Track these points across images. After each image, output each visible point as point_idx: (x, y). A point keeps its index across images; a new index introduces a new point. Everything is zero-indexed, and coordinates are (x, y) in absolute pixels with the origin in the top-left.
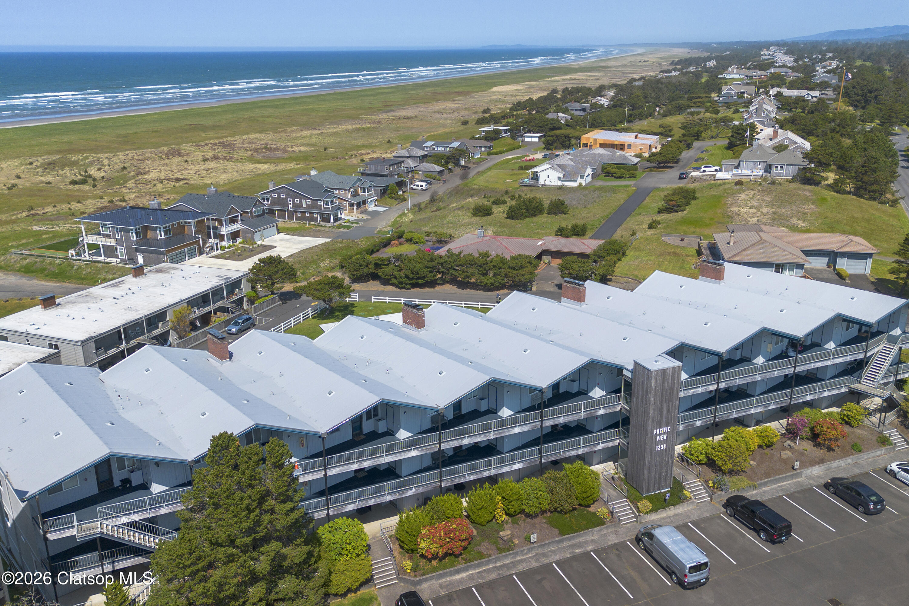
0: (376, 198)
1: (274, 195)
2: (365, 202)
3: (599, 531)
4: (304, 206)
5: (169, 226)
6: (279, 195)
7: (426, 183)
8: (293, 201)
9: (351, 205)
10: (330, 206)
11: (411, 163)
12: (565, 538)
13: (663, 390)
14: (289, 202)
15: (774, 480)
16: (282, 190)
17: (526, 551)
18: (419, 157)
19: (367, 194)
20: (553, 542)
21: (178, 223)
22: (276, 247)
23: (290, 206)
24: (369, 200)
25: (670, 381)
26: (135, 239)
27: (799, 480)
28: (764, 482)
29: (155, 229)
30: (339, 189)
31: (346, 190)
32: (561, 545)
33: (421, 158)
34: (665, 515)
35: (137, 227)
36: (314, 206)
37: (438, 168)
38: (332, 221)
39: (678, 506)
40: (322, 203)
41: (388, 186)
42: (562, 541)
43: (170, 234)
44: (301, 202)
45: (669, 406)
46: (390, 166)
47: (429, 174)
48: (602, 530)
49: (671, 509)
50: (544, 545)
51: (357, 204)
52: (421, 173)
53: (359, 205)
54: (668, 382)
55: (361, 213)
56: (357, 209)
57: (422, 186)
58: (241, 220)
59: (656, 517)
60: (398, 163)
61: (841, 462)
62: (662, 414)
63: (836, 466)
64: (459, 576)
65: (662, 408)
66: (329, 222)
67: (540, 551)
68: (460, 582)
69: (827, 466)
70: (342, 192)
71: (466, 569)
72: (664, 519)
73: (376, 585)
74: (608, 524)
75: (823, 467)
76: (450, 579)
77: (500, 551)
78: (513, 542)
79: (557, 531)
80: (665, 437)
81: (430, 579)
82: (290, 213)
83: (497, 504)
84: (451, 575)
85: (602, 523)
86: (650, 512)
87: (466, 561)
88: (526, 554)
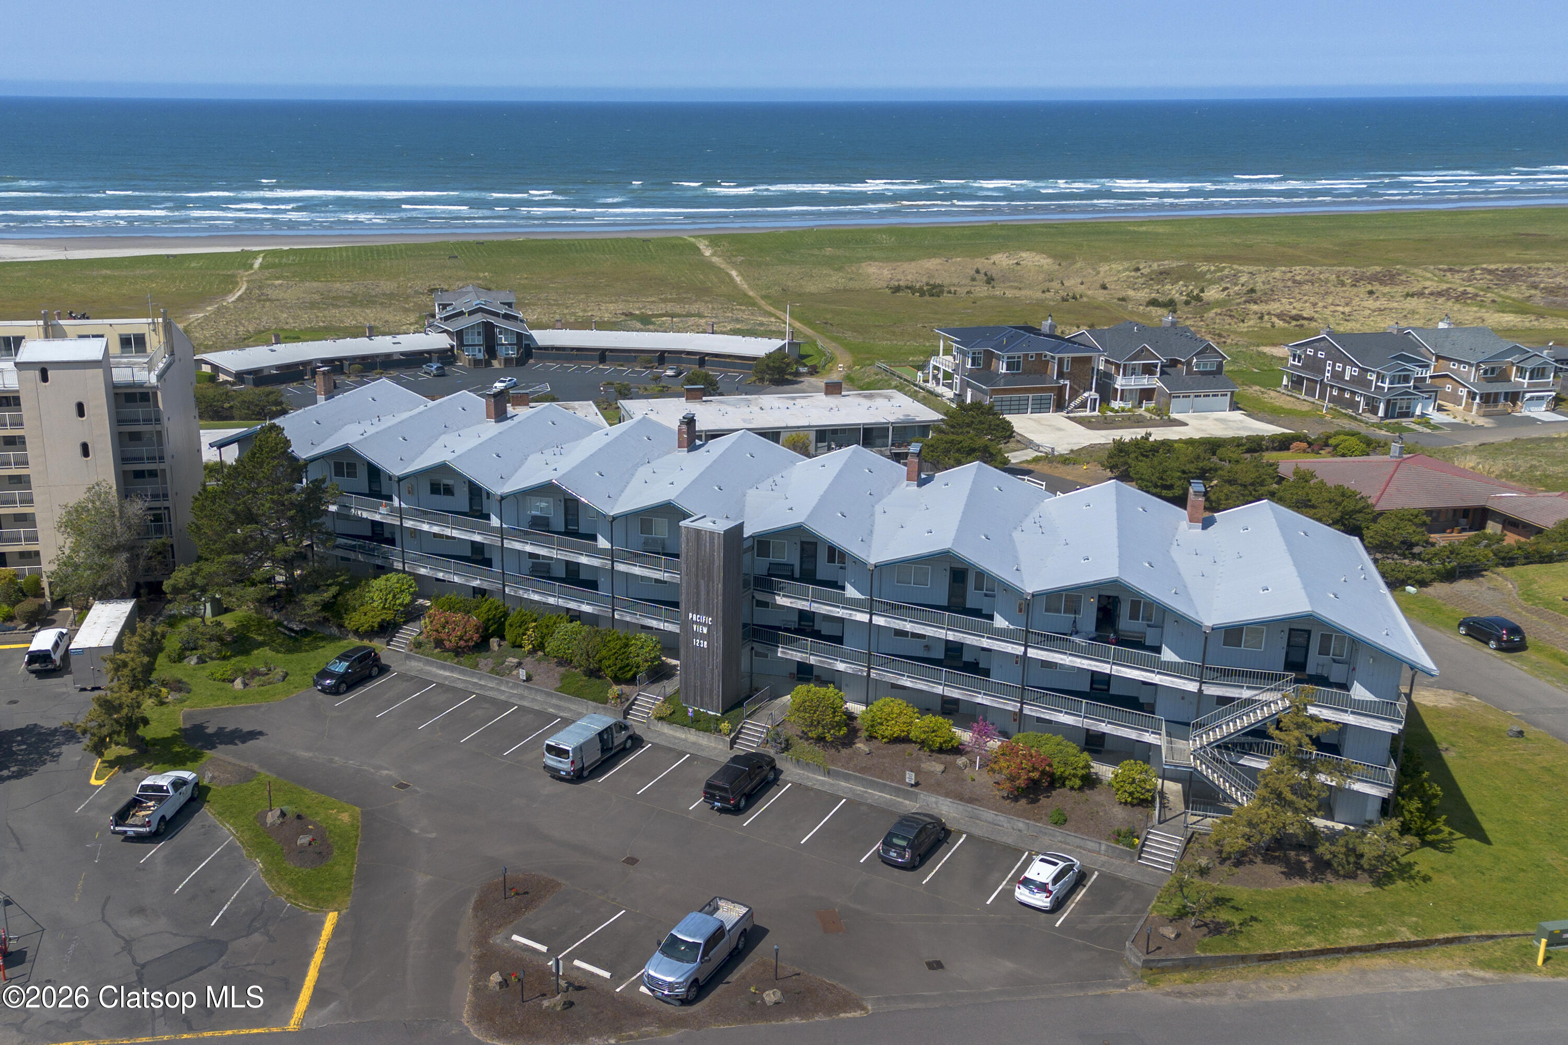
0: (1555, 394)
1: (1310, 352)
2: (1513, 397)
3: (595, 707)
4: (1347, 378)
5: (1019, 357)
6: (1316, 352)
8: (1334, 366)
10: (1386, 386)
12: (555, 694)
14: (1328, 368)
15: (865, 780)
16: (1322, 344)
17: (511, 684)
19: (1527, 381)
20: (542, 691)
21: (1040, 355)
23: (1327, 374)
24: (1529, 395)
25: (708, 550)
26: (969, 366)
29: (999, 358)
30: (1460, 362)
31: (1470, 365)
32: (549, 700)
34: (683, 736)
35: (977, 349)
36: (1361, 381)
38: (1381, 413)
39: (701, 734)
40: (1374, 377)
42: (549, 694)
43: (1018, 369)
44: (1344, 370)
45: (708, 586)
48: (598, 707)
49: (690, 732)
50: (531, 688)
51: (1484, 397)
53: (1491, 399)
54: (705, 551)
56: (1481, 406)
58: (1163, 373)
59: (671, 732)
61: (1002, 819)
62: (698, 594)
63: (990, 820)
64: (441, 672)
65: (698, 586)
66: (1376, 413)
67: (526, 693)
68: (436, 675)
69: (970, 809)
70: (1464, 369)
71: (452, 669)
72: (675, 738)
73: (388, 644)
74: (608, 706)
75: (960, 807)
76: (434, 670)
77: (492, 671)
78: (511, 671)
79: (558, 685)
80: (705, 631)
81: (419, 660)
82: (1323, 386)
83: (527, 629)
84: (437, 667)
85: (605, 701)
86: (661, 719)
87: (459, 663)
88: (511, 688)
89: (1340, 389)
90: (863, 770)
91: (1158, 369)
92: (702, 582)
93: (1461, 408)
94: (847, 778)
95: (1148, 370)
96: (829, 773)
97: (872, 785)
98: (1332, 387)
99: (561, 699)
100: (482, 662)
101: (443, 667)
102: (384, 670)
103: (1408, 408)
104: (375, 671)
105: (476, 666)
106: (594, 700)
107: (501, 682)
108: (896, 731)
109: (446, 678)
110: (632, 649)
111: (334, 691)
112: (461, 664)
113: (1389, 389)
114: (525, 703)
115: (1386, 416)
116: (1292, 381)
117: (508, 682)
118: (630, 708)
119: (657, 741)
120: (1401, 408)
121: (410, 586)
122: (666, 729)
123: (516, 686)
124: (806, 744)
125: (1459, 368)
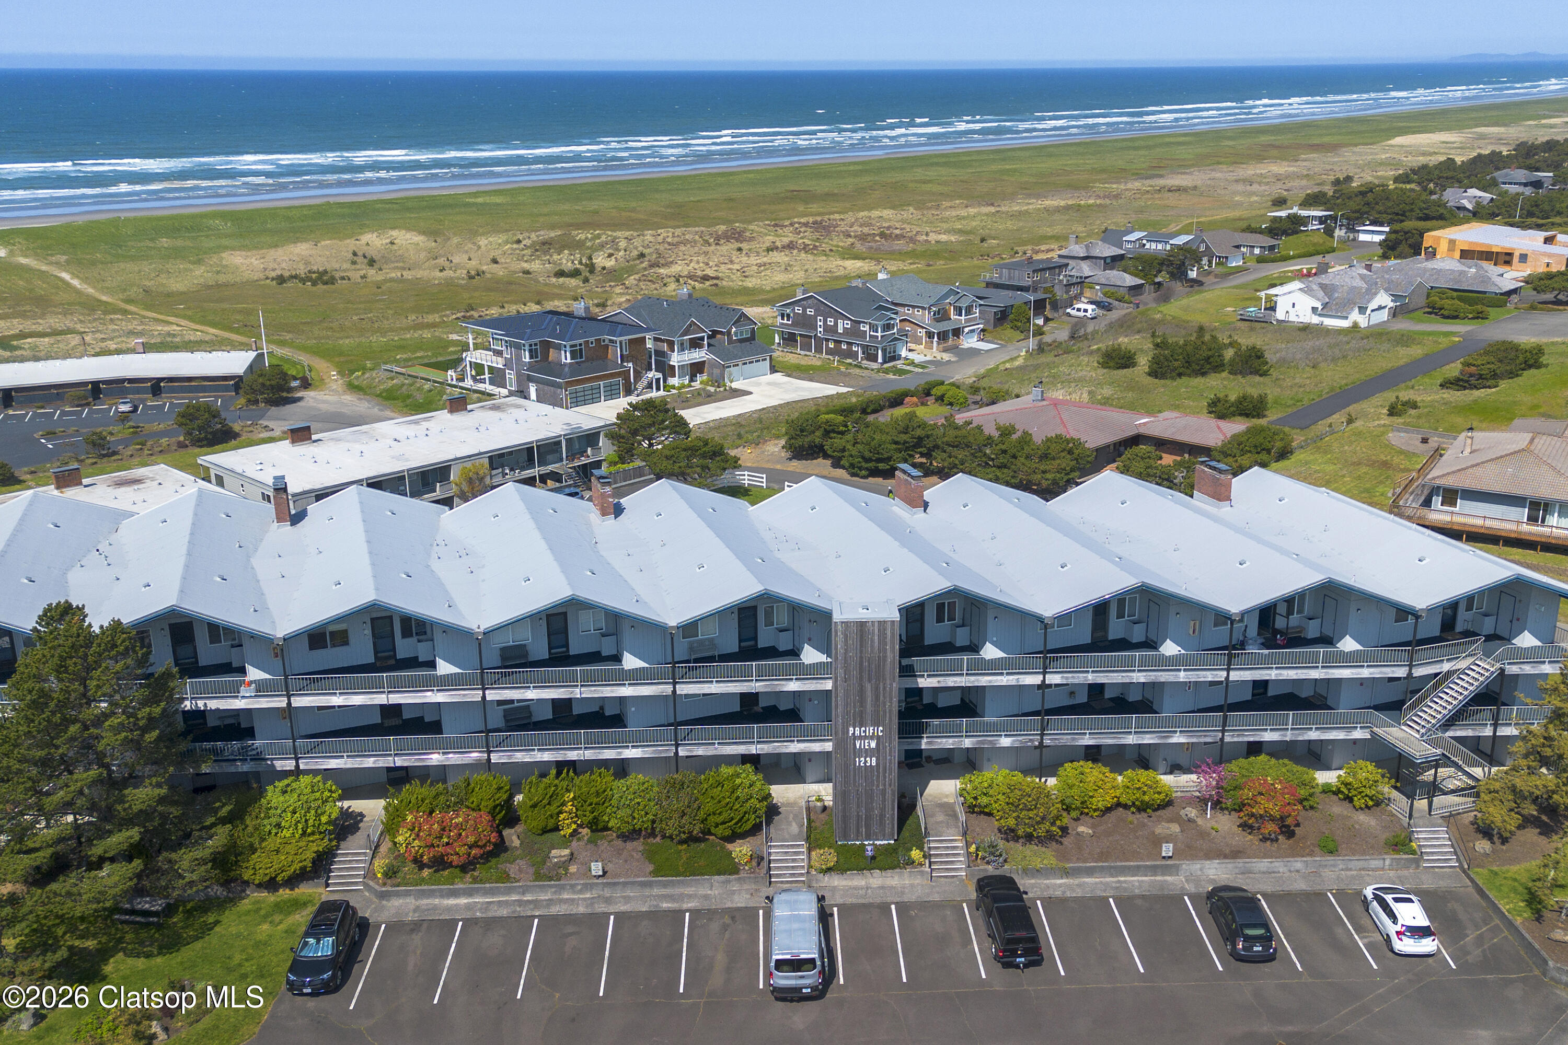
0: (981, 326)
1: (798, 310)
2: (957, 332)
3: (723, 882)
4: (840, 331)
5: (583, 345)
6: (804, 310)
7: (1094, 307)
8: (825, 321)
9: (930, 335)
10: (879, 334)
11: (1086, 269)
12: (656, 882)
13: (861, 658)
14: (819, 323)
15: (1111, 867)
16: (810, 301)
17: (579, 887)
18: (1105, 258)
19: (963, 318)
20: (633, 883)
21: (599, 341)
22: (751, 393)
23: (819, 329)
24: (966, 330)
25: (876, 644)
26: (527, 360)
27: (1168, 878)
28: (1086, 867)
29: (559, 348)
30: (914, 307)
31: (923, 308)
32: (647, 892)
33: (1108, 261)
34: (863, 883)
35: (533, 341)
36: (853, 331)
37: (1130, 280)
38: (880, 360)
39: (889, 873)
40: (867, 328)
41: (1012, 306)
42: (649, 885)
43: (581, 358)
44: (836, 324)
45: (877, 688)
46: (1034, 271)
47: (1113, 290)
48: (729, 881)
49: (874, 875)
50: (615, 884)
51: (939, 334)
52: (1098, 287)
53: (943, 336)
54: (872, 646)
55: (945, 350)
56: (938, 343)
57: (1085, 311)
58: (709, 345)
59: (844, 883)
60: (1054, 268)
61: (1277, 864)
62: (862, 701)
63: (1265, 869)
64: (452, 902)
65: (862, 692)
66: (876, 361)
67: (607, 893)
68: (458, 908)
69: (1241, 865)
70: (918, 313)
71: (469, 893)
72: (856, 888)
73: (327, 885)
74: (742, 875)
75: (1230, 866)
76: (437, 901)
77: (538, 877)
78: (566, 870)
79: (651, 868)
80: (873, 744)
81: (407, 894)
82: (819, 341)
83: (564, 804)
84: (442, 896)
85: (733, 869)
86: (831, 869)
87: (475, 880)
88: (581, 892)
89: (835, 341)
90: (1103, 856)
91: (705, 342)
92: (868, 687)
93: (922, 347)
94: (1090, 872)
95: (695, 344)
96: (1066, 873)
97: (1123, 871)
98: (827, 340)
100: (513, 869)
102: (364, 924)
103: (894, 352)
105: (505, 877)
106: (719, 874)
107: (562, 888)
109: (476, 907)
111: (332, 988)
112: (481, 882)
113: (882, 336)
114: (620, 907)
115: (885, 362)
116: (784, 339)
117: (573, 886)
118: (769, 867)
120: (890, 353)
122: (837, 880)
123: (587, 887)
124: (1019, 846)
125: (913, 312)
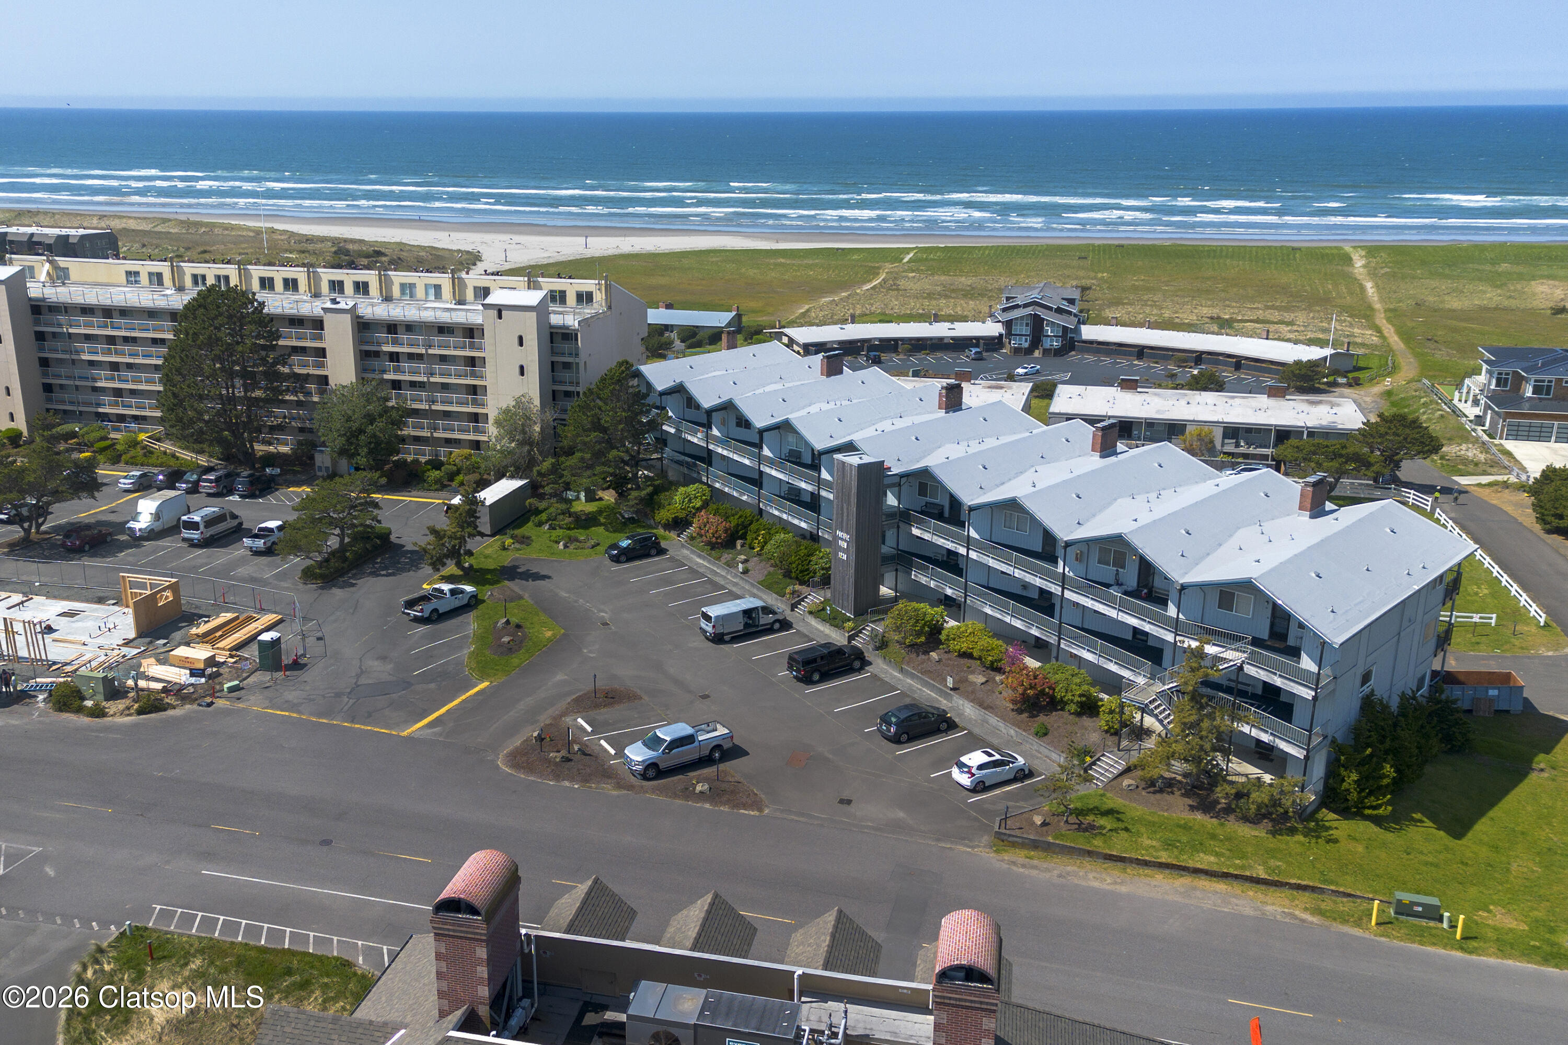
12: (753, 583)
13: (843, 485)
20: (745, 579)
25: (849, 479)
27: (944, 701)
28: (912, 673)
34: (822, 629)
39: (829, 625)
45: (848, 509)
59: (816, 625)
61: (1001, 725)
62: (843, 515)
63: (994, 725)
64: (697, 559)
65: (843, 507)
67: (741, 582)
68: (690, 559)
69: (982, 714)
71: (704, 558)
73: (674, 536)
74: (784, 599)
75: (977, 711)
76: (693, 557)
77: (728, 563)
78: (739, 565)
80: (845, 547)
81: (688, 549)
83: (759, 535)
84: (696, 555)
85: (783, 595)
86: (811, 613)
87: (710, 554)
88: (733, 577)
90: (928, 673)
92: (845, 505)
94: (913, 676)
96: (902, 670)
97: (926, 684)
99: (758, 589)
100: (726, 556)
101: (699, 556)
102: (662, 551)
104: (653, 552)
105: (719, 559)
106: (776, 593)
107: (728, 571)
108: (964, 647)
109: (698, 564)
110: (814, 558)
111: (616, 559)
112: (711, 556)
114: (734, 589)
117: (731, 572)
118: (799, 603)
119: (801, 629)
121: (704, 495)
122: (813, 622)
123: (736, 576)
124: (899, 647)
